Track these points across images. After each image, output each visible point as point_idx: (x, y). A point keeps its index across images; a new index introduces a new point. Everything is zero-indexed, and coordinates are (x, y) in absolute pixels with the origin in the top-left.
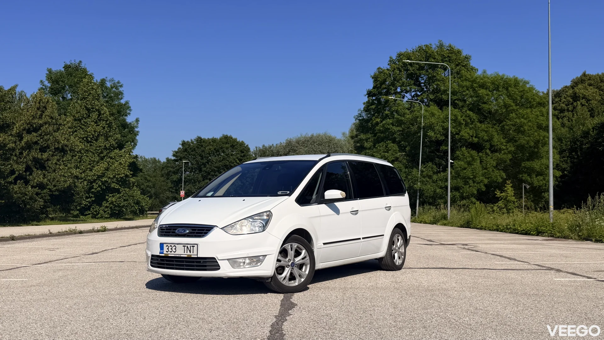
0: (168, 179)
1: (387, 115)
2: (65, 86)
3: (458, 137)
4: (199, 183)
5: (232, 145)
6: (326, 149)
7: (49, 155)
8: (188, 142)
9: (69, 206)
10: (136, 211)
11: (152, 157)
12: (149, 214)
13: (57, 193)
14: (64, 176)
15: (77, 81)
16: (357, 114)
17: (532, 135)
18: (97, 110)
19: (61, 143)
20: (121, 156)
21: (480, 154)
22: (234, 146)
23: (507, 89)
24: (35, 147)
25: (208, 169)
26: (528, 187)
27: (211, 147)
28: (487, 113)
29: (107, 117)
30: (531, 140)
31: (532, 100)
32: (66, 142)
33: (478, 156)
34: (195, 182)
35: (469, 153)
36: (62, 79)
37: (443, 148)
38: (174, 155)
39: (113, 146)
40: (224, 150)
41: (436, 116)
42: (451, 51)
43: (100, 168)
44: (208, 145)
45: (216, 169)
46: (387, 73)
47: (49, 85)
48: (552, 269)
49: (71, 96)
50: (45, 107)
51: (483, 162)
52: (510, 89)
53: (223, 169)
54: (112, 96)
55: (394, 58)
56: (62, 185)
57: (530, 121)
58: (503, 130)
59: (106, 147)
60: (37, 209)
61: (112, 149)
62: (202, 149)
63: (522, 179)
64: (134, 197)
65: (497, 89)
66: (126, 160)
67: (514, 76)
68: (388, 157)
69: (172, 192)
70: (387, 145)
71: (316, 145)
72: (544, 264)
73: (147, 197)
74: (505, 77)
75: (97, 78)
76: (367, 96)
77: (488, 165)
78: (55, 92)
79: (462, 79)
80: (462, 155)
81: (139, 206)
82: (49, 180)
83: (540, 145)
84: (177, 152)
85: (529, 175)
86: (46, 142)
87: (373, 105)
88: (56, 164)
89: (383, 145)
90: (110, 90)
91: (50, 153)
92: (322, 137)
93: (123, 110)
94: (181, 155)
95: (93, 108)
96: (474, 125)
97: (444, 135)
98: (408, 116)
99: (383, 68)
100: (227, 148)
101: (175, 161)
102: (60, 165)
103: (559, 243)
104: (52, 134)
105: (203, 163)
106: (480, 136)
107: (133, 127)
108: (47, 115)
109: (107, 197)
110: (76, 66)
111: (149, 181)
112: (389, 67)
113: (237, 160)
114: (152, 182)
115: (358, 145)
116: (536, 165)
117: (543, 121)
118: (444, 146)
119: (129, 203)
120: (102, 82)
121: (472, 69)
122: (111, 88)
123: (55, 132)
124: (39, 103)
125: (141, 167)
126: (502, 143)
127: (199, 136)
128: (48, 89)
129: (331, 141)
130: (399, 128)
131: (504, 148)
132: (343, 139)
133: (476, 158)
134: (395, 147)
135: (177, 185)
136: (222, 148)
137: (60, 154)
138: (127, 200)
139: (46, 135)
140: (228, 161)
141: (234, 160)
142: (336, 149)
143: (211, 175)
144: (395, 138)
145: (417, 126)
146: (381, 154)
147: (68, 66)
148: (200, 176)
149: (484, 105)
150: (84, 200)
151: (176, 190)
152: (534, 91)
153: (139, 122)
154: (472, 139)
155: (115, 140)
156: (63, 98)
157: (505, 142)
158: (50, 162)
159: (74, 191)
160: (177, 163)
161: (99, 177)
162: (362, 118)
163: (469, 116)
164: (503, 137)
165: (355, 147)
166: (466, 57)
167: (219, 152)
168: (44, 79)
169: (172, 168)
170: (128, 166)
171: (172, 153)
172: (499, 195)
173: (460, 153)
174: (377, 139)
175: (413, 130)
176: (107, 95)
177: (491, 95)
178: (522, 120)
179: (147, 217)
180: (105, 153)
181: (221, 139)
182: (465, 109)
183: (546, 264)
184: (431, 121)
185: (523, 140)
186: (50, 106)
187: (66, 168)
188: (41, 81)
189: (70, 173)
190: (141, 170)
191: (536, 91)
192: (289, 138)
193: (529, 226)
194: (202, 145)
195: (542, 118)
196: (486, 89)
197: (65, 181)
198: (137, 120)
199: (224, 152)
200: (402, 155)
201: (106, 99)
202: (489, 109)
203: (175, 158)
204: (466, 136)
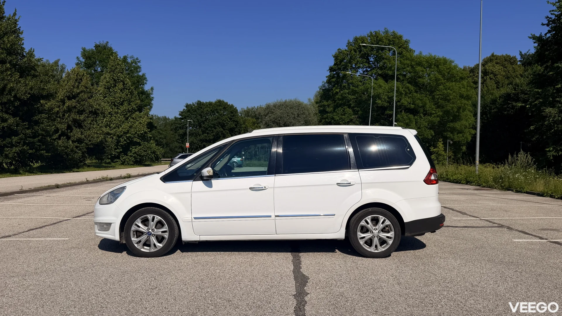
0: (176, 133)
1: (344, 86)
2: (96, 62)
3: (399, 104)
4: (199, 136)
5: (224, 107)
6: (296, 111)
7: (85, 116)
8: (190, 104)
9: (101, 156)
10: (153, 159)
11: (163, 115)
12: (162, 160)
13: (92, 146)
14: (97, 133)
15: (105, 57)
16: (321, 85)
17: (456, 103)
18: (121, 81)
19: (94, 107)
20: (141, 117)
21: (415, 117)
22: (226, 108)
23: (438, 67)
24: (74, 110)
25: (207, 126)
26: (451, 142)
27: (208, 109)
28: (422, 85)
29: (129, 87)
30: (455, 107)
31: (457, 76)
32: (98, 107)
33: (414, 118)
34: (196, 136)
35: (407, 116)
36: (93, 56)
37: (388, 112)
38: (180, 115)
39: (135, 109)
40: (218, 111)
41: (382, 87)
42: (394, 35)
43: (125, 126)
44: (206, 107)
45: (212, 126)
46: (346, 53)
47: (83, 60)
48: (502, 226)
49: (101, 69)
50: (81, 79)
51: (417, 123)
52: (440, 67)
53: (217, 125)
54: (132, 70)
55: (351, 40)
56: (95, 140)
57: (454, 92)
58: (433, 98)
59: (129, 110)
60: (76, 159)
61: (134, 111)
62: (202, 110)
63: (447, 136)
64: (151, 148)
65: (430, 67)
66: (145, 120)
67: (443, 57)
68: (345, 119)
69: (179, 142)
70: (344, 110)
71: (288, 108)
72: (493, 219)
73: (161, 148)
74: (436, 58)
75: (121, 56)
76: (329, 71)
77: (422, 125)
78: (88, 66)
79: (403, 58)
80: (402, 118)
81: (155, 155)
82: (85, 137)
83: (461, 111)
84: (183, 112)
85: (452, 133)
86: (83, 106)
87: (334, 78)
88: (90, 124)
89: (341, 110)
90: (131, 65)
91: (86, 115)
92: (293, 102)
93: (140, 81)
94: (186, 115)
95: (118, 80)
96: (412, 95)
97: (388, 102)
98: (361, 87)
99: (342, 49)
100: (220, 110)
101: (180, 119)
102: (93, 125)
103: (489, 194)
104: (87, 100)
105: (202, 121)
106: (416, 103)
107: (149, 94)
108: (83, 86)
109: (131, 149)
110: (104, 46)
111: (162, 134)
112: (347, 48)
113: (228, 118)
114: (163, 135)
115: (322, 109)
116: (457, 125)
117: (464, 92)
118: (388, 111)
119: (148, 153)
120: (124, 59)
121: (410, 51)
122: (132, 63)
123: (89, 98)
124: (77, 76)
125: (156, 125)
126: (433, 109)
127: (199, 100)
128: (83, 64)
129: (300, 105)
130: (353, 97)
131: (434, 112)
132: (308, 103)
133: (412, 120)
134: (350, 111)
135: (183, 137)
136: (216, 110)
137: (93, 116)
138: (146, 151)
139: (82, 101)
140: (221, 119)
141: (226, 119)
142: (304, 111)
143: (209, 130)
144: (351, 104)
145: (367, 95)
146: (339, 116)
147: (98, 46)
148: (200, 130)
149: (420, 79)
150: (113, 151)
151: (182, 141)
152: (458, 68)
153: (153, 90)
154: (410, 105)
155: (136, 104)
156: (95, 70)
157: (435, 108)
158: (86, 122)
159: (105, 145)
160: (182, 120)
161: (125, 133)
162: (325, 88)
163: (408, 88)
164: (433, 104)
165: (319, 111)
166: (406, 41)
167: (214, 113)
168: (80, 56)
169: (178, 124)
170: (146, 125)
171: (178, 113)
172: (433, 150)
173: (400, 116)
174: (336, 105)
175: (364, 98)
176: (129, 69)
177: (425, 71)
178: (449, 91)
179: (161, 163)
180: (129, 114)
181: (215, 103)
182: (405, 82)
183: (495, 219)
184: (379, 91)
185: (449, 107)
186: (85, 78)
187: (99, 127)
188: (77, 58)
189: (102, 131)
190: (156, 127)
191: (459, 68)
192: (268, 103)
193: (459, 177)
194: (202, 107)
195: (463, 89)
196: (422, 66)
197: (98, 137)
198: (152, 89)
199: (218, 112)
200: (355, 118)
201: (128, 72)
202: (423, 82)
203: (181, 117)
204: (406, 103)
